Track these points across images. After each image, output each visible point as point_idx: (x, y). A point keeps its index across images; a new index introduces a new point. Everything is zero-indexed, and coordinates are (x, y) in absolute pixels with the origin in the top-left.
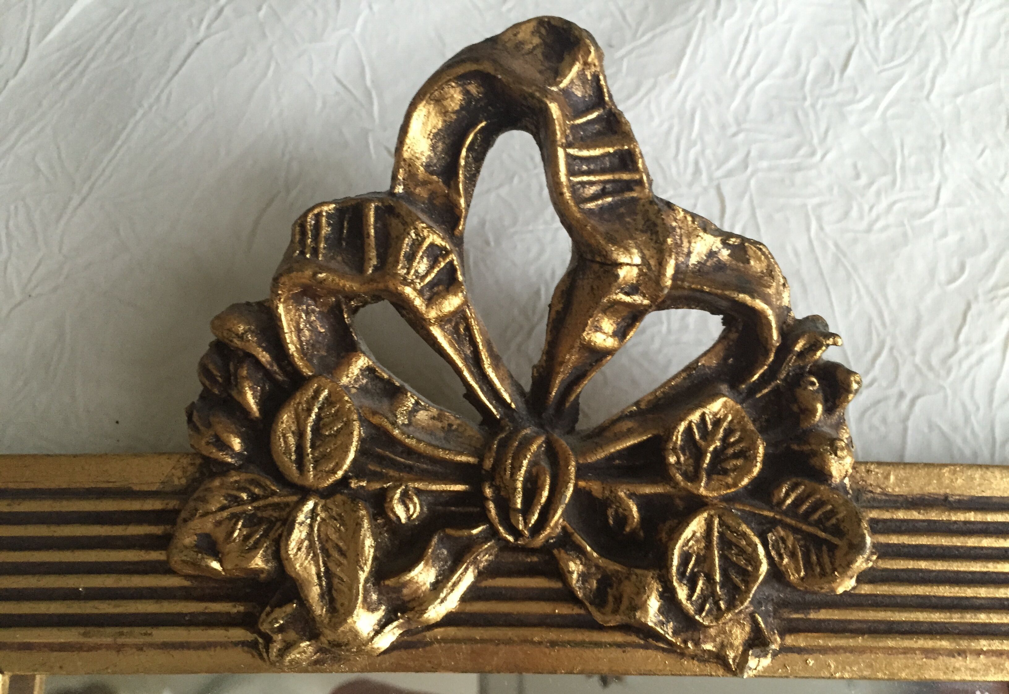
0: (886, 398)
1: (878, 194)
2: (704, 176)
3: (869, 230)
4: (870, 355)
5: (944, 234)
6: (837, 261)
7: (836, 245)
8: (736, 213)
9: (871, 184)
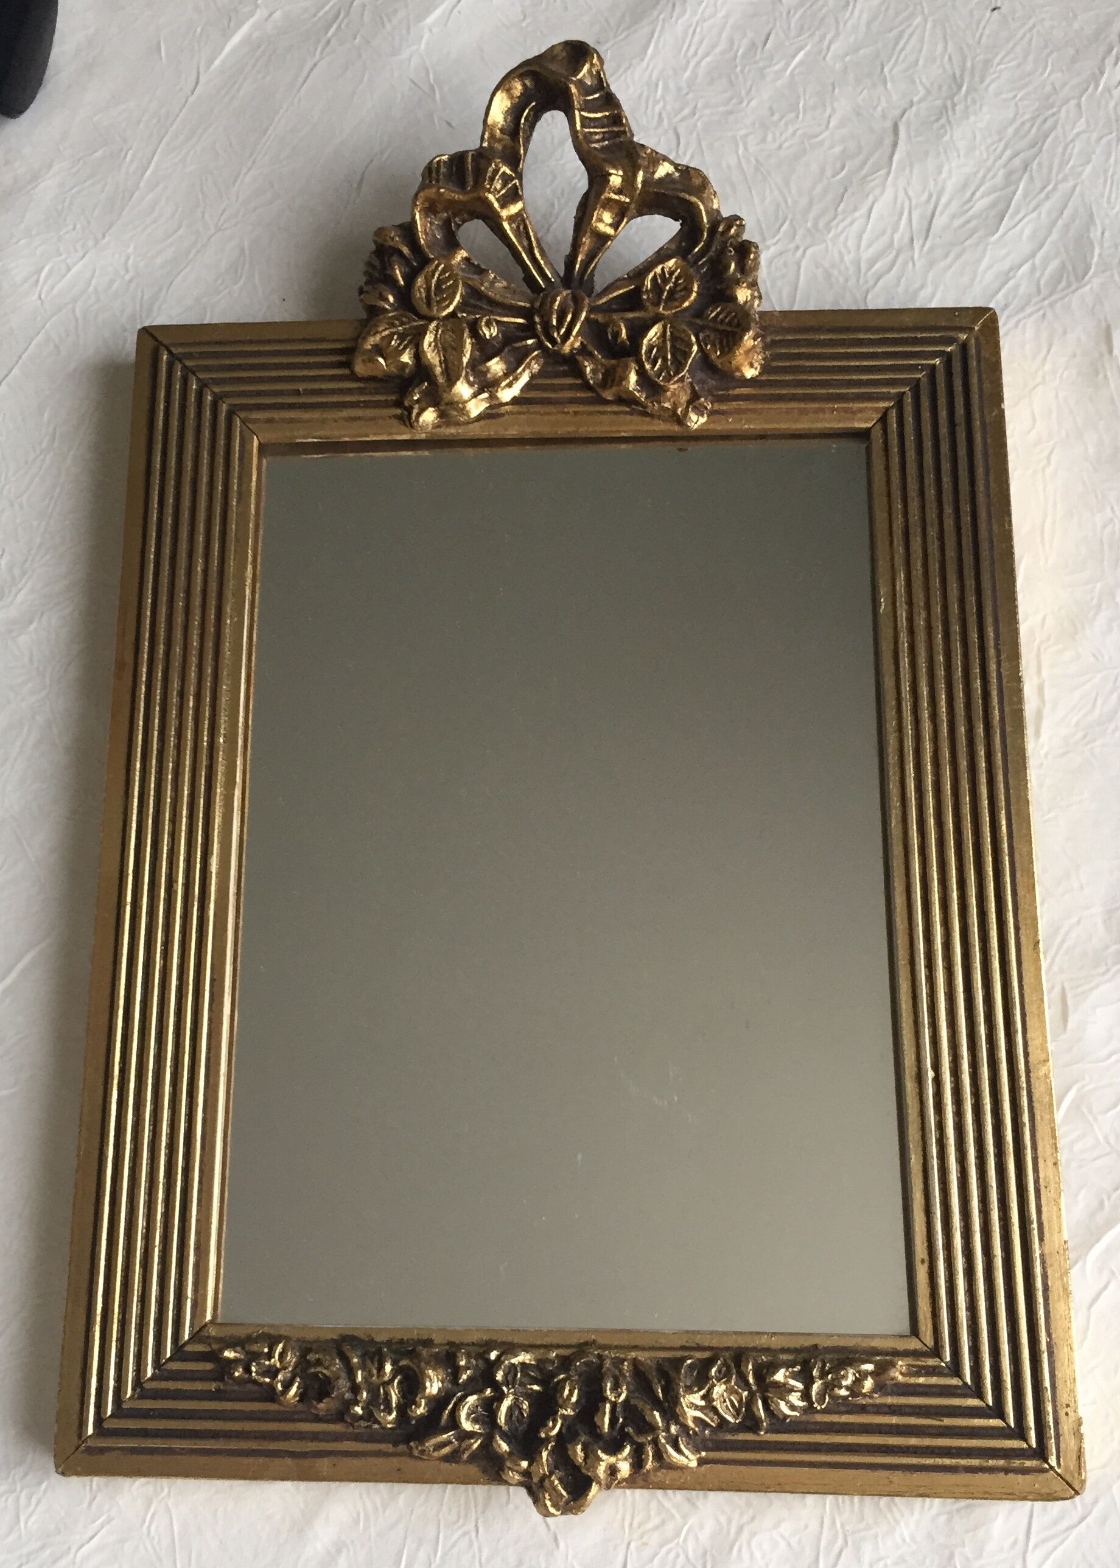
0: (786, 251)
1: (787, 124)
2: (666, 122)
3: (780, 147)
4: (777, 225)
5: (832, 147)
6: (757, 169)
7: (757, 161)
8: (688, 144)
9: (781, 119)
